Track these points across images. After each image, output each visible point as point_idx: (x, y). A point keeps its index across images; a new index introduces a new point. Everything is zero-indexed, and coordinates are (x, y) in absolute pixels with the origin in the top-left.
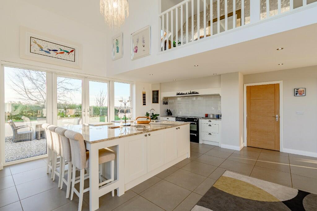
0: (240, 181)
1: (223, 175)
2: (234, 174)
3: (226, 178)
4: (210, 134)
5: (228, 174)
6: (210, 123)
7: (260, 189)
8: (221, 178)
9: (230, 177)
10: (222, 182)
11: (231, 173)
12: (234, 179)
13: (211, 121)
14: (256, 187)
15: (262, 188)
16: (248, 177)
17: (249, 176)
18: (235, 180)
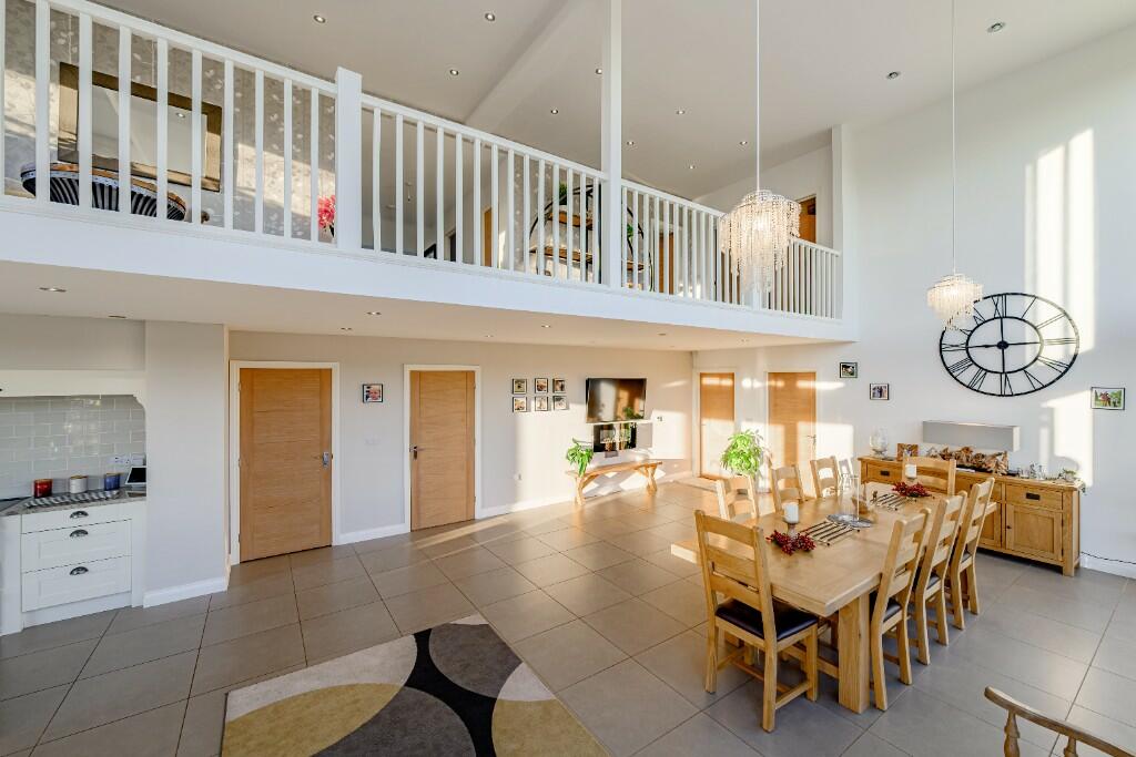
0: (294, 699)
1: (231, 716)
2: (262, 687)
3: (245, 721)
4: (81, 570)
5: (244, 702)
6: (80, 522)
7: (352, 687)
8: (227, 734)
9: (255, 707)
10: (244, 746)
11: (251, 689)
12: (270, 705)
13: (84, 514)
14: (340, 687)
15: (353, 681)
16: (305, 670)
17: (307, 666)
18: (278, 708)
